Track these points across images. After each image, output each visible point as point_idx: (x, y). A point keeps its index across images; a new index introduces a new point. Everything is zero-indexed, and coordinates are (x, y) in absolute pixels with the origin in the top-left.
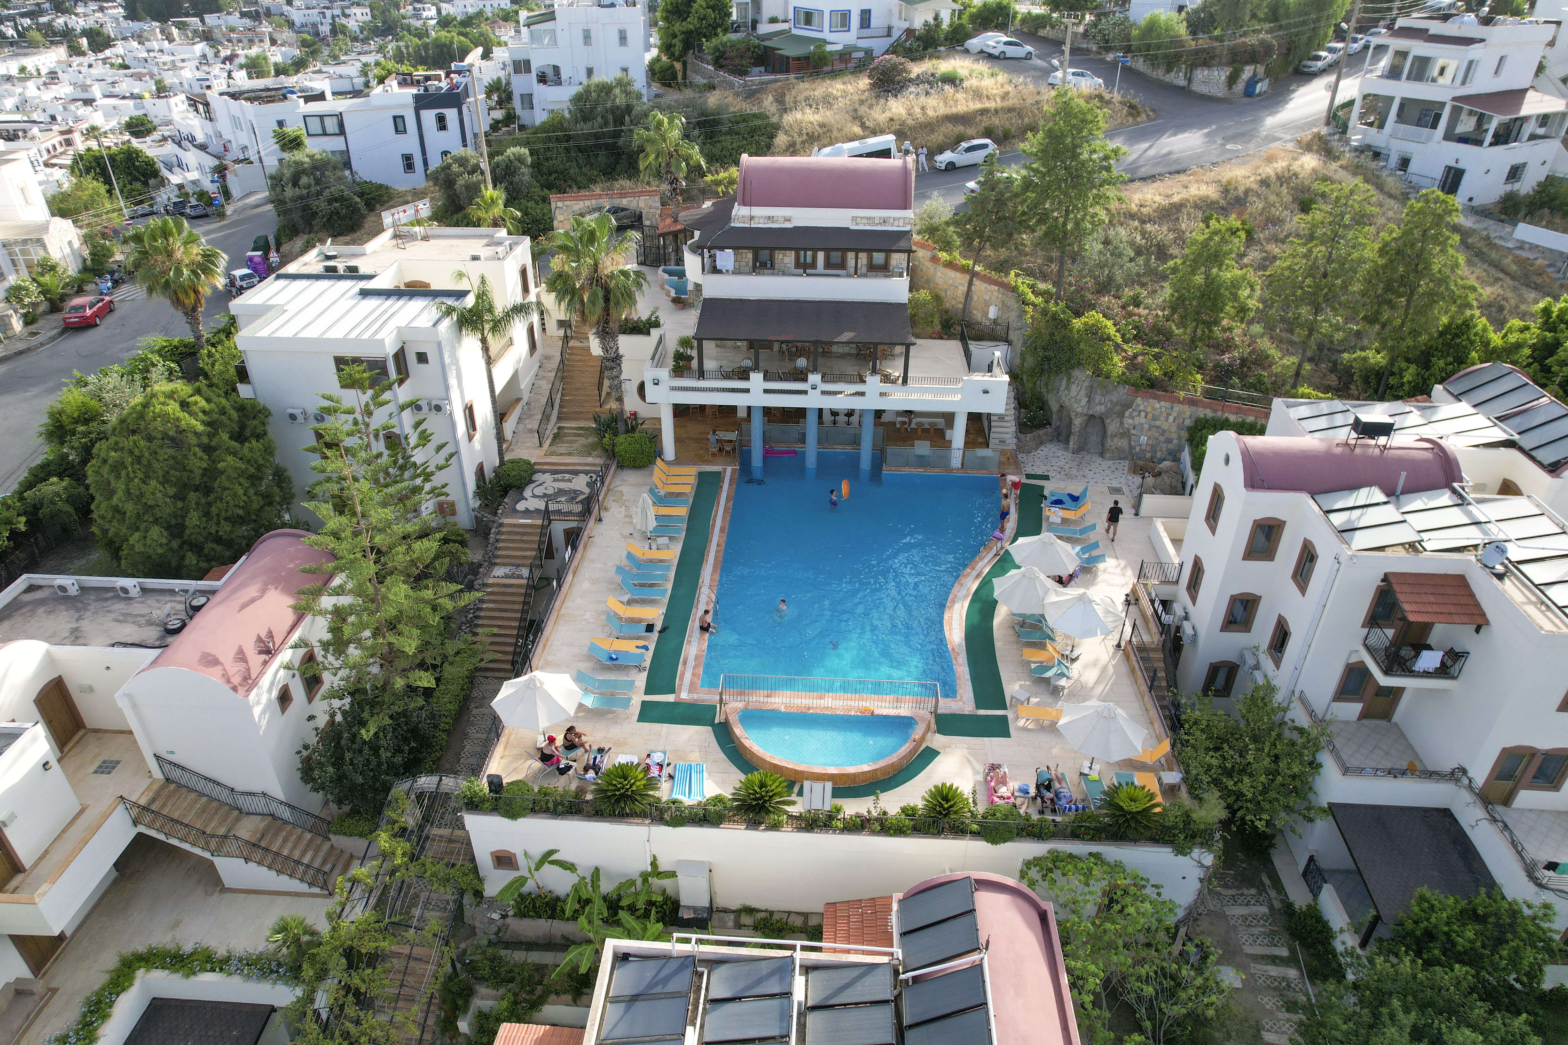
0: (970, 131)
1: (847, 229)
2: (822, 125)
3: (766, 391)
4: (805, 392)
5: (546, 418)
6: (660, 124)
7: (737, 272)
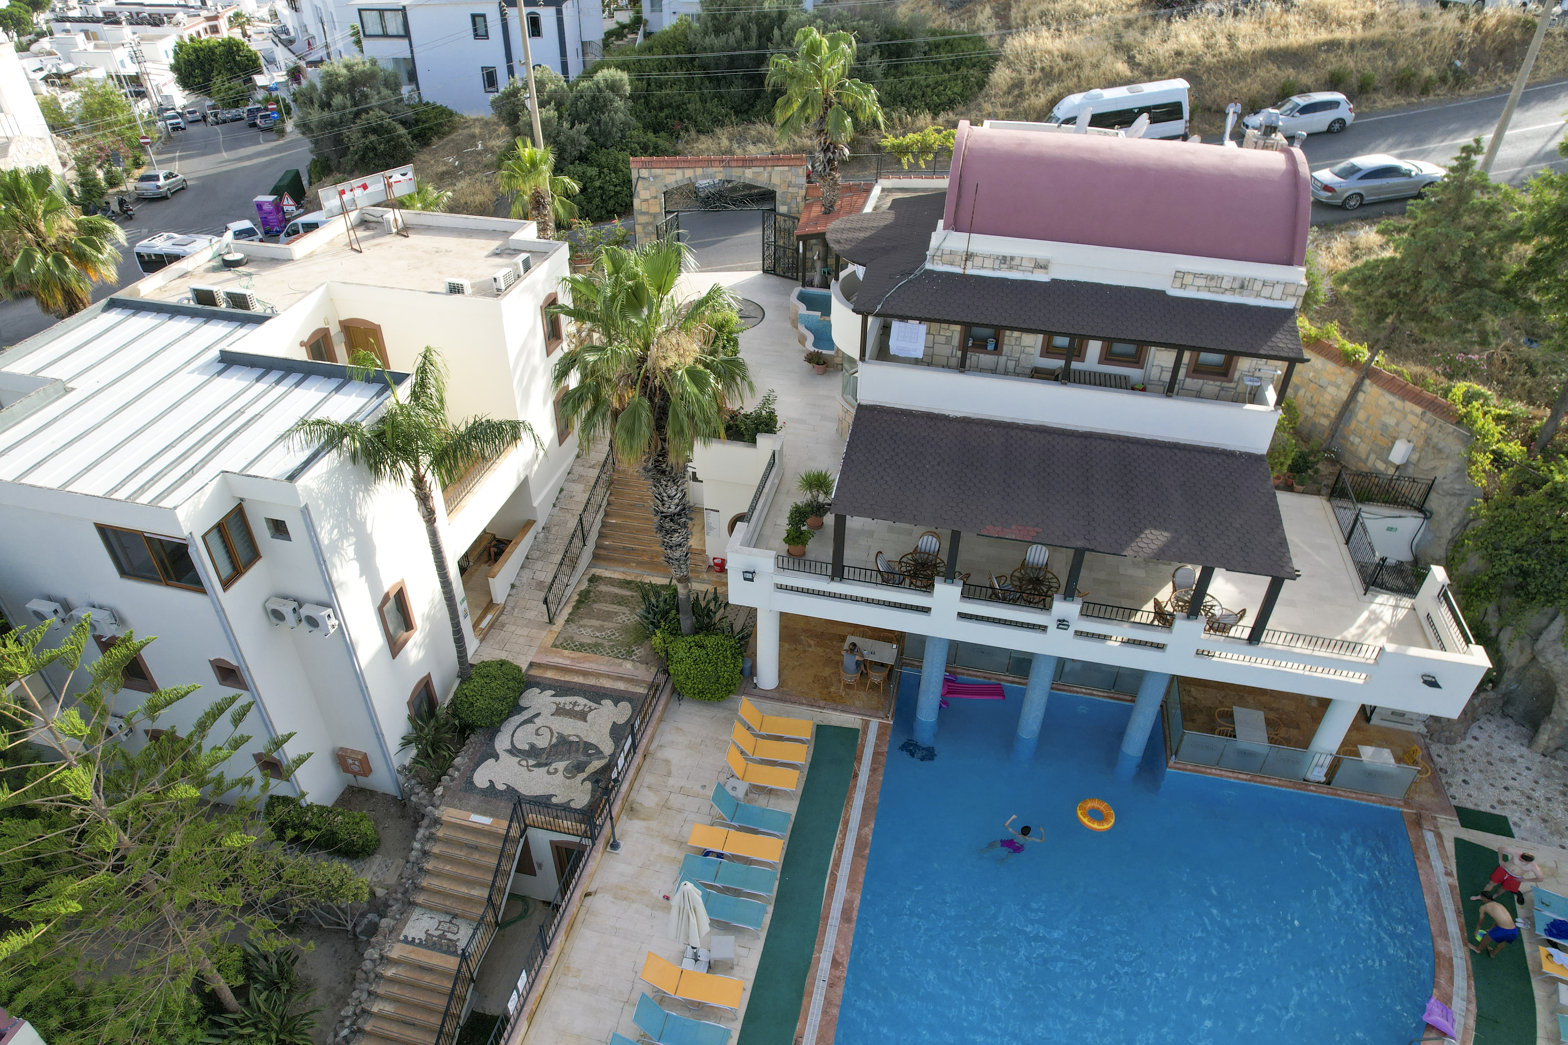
0: (1306, 78)
1: (1162, 293)
2: (1066, 57)
3: (962, 616)
4: (1043, 628)
5: (569, 561)
6: (815, 48)
7: (928, 362)
